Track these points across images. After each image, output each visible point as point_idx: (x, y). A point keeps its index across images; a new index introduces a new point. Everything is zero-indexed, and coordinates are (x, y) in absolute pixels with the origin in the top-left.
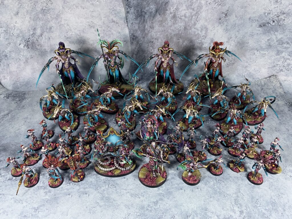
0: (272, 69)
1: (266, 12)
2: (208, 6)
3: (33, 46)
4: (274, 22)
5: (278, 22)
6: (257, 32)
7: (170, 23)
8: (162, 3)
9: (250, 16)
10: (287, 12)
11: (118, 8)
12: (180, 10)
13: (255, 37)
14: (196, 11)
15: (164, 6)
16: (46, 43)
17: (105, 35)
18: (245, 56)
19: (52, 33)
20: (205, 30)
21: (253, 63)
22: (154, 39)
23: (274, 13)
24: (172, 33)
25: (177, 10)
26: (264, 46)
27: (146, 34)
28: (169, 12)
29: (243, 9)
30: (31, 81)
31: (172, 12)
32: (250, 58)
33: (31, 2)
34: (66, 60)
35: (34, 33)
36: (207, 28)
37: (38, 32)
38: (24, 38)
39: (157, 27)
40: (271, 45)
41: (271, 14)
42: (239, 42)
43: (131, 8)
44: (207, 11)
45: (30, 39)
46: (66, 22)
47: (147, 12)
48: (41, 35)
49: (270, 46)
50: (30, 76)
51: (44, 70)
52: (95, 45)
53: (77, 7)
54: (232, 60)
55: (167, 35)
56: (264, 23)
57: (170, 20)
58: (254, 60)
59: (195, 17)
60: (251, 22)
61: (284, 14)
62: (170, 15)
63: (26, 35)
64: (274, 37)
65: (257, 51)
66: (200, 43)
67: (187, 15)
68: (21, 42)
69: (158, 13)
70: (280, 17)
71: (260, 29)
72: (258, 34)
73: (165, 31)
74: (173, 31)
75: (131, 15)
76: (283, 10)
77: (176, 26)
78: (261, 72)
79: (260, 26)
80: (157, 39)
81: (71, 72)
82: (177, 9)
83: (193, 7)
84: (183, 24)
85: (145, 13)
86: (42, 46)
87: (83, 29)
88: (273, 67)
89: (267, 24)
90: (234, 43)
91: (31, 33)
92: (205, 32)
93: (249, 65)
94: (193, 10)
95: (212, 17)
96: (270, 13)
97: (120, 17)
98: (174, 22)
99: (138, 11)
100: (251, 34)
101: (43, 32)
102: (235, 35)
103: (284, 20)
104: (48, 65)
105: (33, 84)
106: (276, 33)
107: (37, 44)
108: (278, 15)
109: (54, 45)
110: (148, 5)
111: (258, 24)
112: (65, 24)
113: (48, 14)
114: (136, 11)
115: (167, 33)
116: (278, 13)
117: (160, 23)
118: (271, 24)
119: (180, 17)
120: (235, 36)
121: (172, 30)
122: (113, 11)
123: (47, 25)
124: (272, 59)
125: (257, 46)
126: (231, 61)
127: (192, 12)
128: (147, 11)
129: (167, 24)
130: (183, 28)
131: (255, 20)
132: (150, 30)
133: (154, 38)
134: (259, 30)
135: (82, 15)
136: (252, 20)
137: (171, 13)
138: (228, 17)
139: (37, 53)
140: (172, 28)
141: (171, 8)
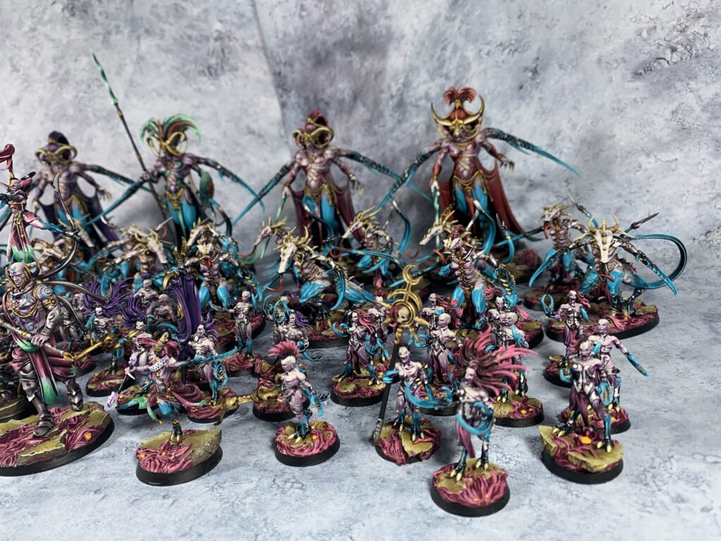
0: (712, 205)
1: (642, 29)
2: (484, 61)
4: (674, 50)
5: (688, 47)
6: (633, 97)
7: (391, 121)
8: (367, 74)
9: (597, 53)
10: (708, 8)
11: (263, 99)
12: (414, 85)
13: (631, 112)
14: (455, 78)
15: (373, 83)
18: (609, 177)
21: (639, 197)
23: (667, 22)
24: (395, 147)
25: (408, 87)
26: (665, 135)
28: (386, 96)
29: (574, 43)
31: (394, 93)
32: (630, 182)
33: (52, 80)
40: (688, 126)
41: (659, 29)
42: (585, 140)
43: (290, 92)
44: (483, 75)
47: (331, 100)
49: (684, 132)
53: (160, 95)
54: (569, 194)
55: (384, 154)
56: (645, 62)
57: (391, 116)
58: (641, 188)
60: (605, 71)
61: (699, 17)
62: (391, 103)
64: (690, 99)
65: (648, 155)
67: (433, 93)
69: (361, 100)
70: (689, 32)
71: (638, 84)
72: (635, 101)
73: (378, 144)
74: (398, 140)
75: (291, 113)
76: (692, 6)
77: (405, 126)
78: (672, 220)
79: (637, 75)
82: (407, 84)
83: (444, 71)
84: (423, 119)
85: (327, 103)
88: (713, 199)
89: (655, 64)
90: (569, 145)
93: (627, 205)
96: (655, 27)
97: (268, 120)
98: (399, 118)
99: (307, 99)
100: (615, 106)
102: (569, 122)
103: (706, 35)
106: (693, 84)
108: (683, 26)
110: (332, 81)
111: (627, 70)
113: (89, 109)
114: (303, 100)
115: (382, 150)
116: (679, 20)
117: (366, 127)
118: (668, 57)
119: (414, 101)
120: (570, 125)
121: (396, 138)
122: (250, 106)
124: (705, 172)
125: (642, 139)
126: (566, 199)
128: (330, 97)
129: (383, 126)
131: (616, 61)
134: (637, 89)
136: (608, 63)
137: (392, 97)
138: (539, 74)
140: (395, 134)
141: (393, 84)
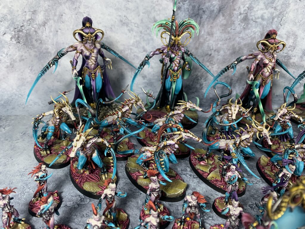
2: (298, 4)
3: (27, 39)
7: (239, 27)
12: (255, 9)
14: (280, 10)
15: (231, 4)
16: (50, 38)
17: (142, 40)
19: (63, 24)
20: (293, 37)
22: (213, 51)
24: (241, 42)
25: (251, 10)
27: (201, 44)
28: (237, 13)
30: (14, 100)
31: (242, 12)
34: (93, 52)
35: (32, 19)
36: (296, 35)
37: (40, 18)
38: (13, 23)
39: (218, 33)
44: (296, 11)
45: (23, 28)
46: (87, 10)
47: (207, 10)
48: (44, 24)
50: (14, 91)
51: (46, 70)
52: (127, 52)
55: (233, 45)
57: (239, 24)
59: (278, 19)
62: (239, 17)
63: (19, 19)
66: (286, 56)
67: (266, 16)
68: (8, 30)
69: (222, 13)
73: (230, 39)
74: (243, 39)
75: (182, 14)
77: (247, 32)
80: (218, 51)
81: (97, 78)
82: (250, 8)
83: (274, 5)
84: (259, 30)
85: (204, 11)
86: (43, 42)
87: (112, 25)
91: (28, 17)
92: (293, 41)
94: (275, 9)
95: (303, 20)
97: (166, 15)
98: (244, 27)
99: (194, 7)
101: (47, 20)
104: (55, 61)
105: (18, 105)
107: (35, 38)
109: (63, 43)
112: (84, 13)
114: (191, 7)
115: (233, 43)
117: (223, 28)
119: (254, 18)
121: (242, 37)
122: (156, 5)
123: (56, 9)
127: (273, 13)
129: (234, 29)
130: (260, 34)
132: (207, 38)
133: (212, 49)
135: (113, 3)
137: (240, 14)
139: (33, 53)
140: (241, 35)
141: (242, 7)
